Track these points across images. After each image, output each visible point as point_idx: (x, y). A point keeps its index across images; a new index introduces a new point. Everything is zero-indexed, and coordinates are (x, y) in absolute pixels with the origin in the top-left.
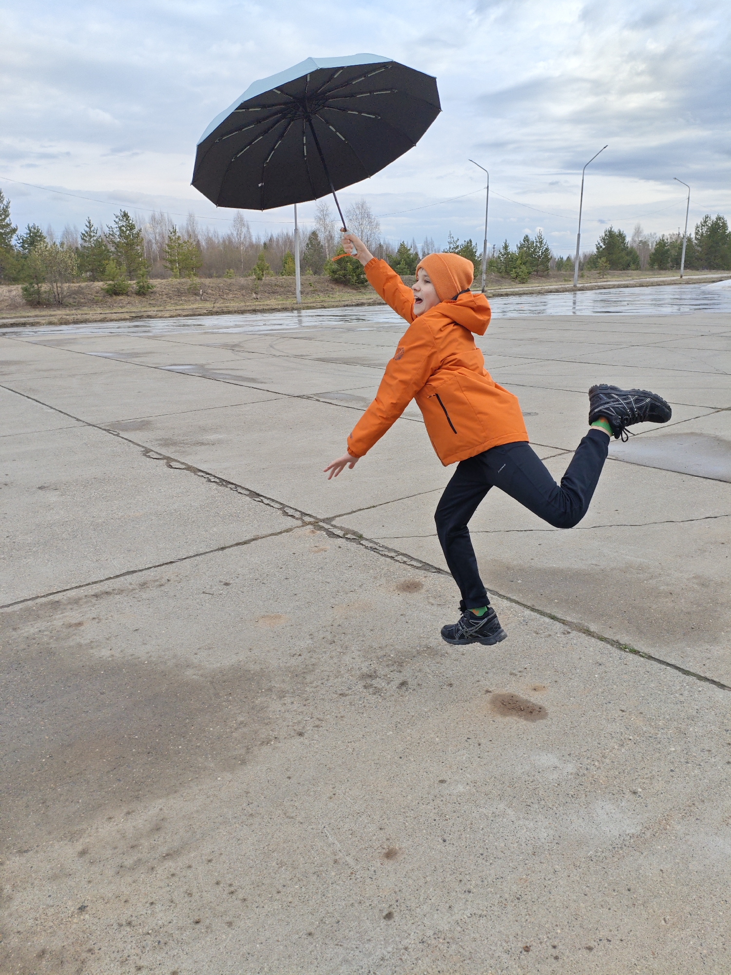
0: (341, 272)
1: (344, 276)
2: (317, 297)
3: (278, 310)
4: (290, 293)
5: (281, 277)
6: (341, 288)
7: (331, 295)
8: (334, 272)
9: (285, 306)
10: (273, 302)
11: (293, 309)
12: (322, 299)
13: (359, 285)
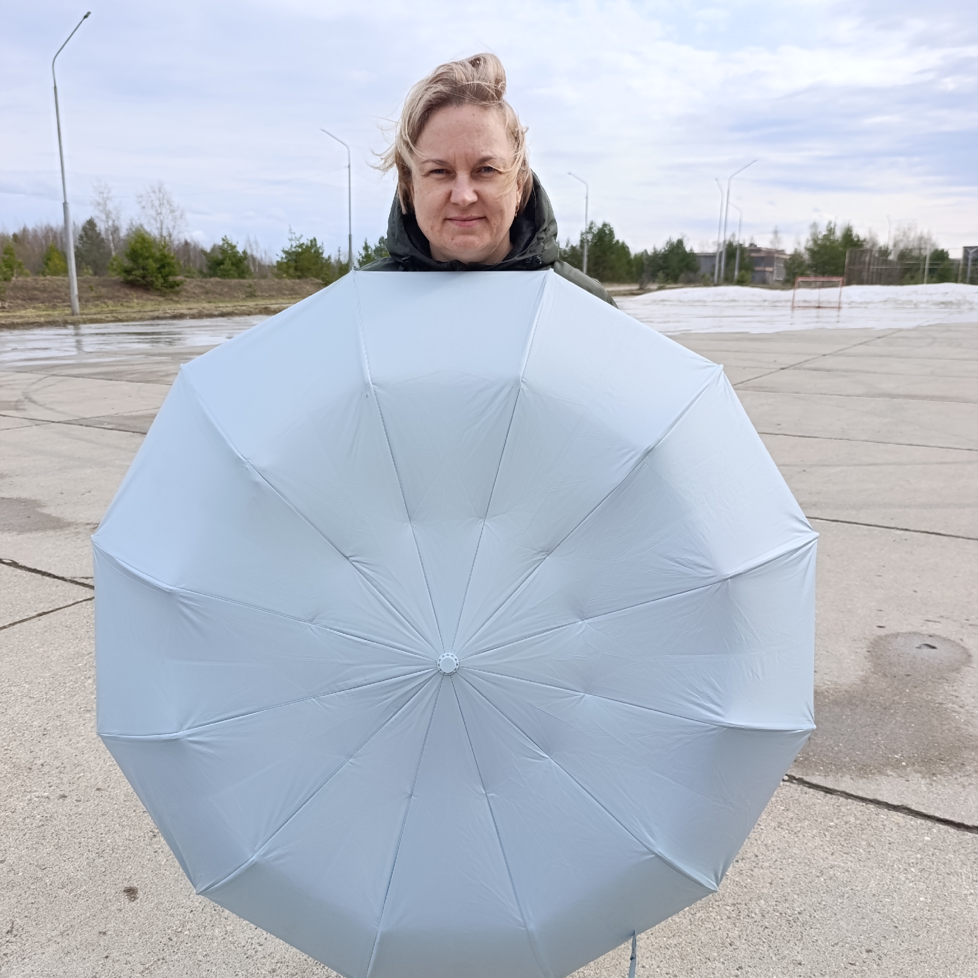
0: (139, 272)
1: (144, 277)
2: (103, 305)
3: (40, 325)
4: (59, 301)
5: (42, 278)
6: (139, 294)
7: (125, 304)
8: (128, 272)
9: (51, 319)
10: (30, 313)
11: (65, 324)
12: (111, 308)
13: (167, 291)
